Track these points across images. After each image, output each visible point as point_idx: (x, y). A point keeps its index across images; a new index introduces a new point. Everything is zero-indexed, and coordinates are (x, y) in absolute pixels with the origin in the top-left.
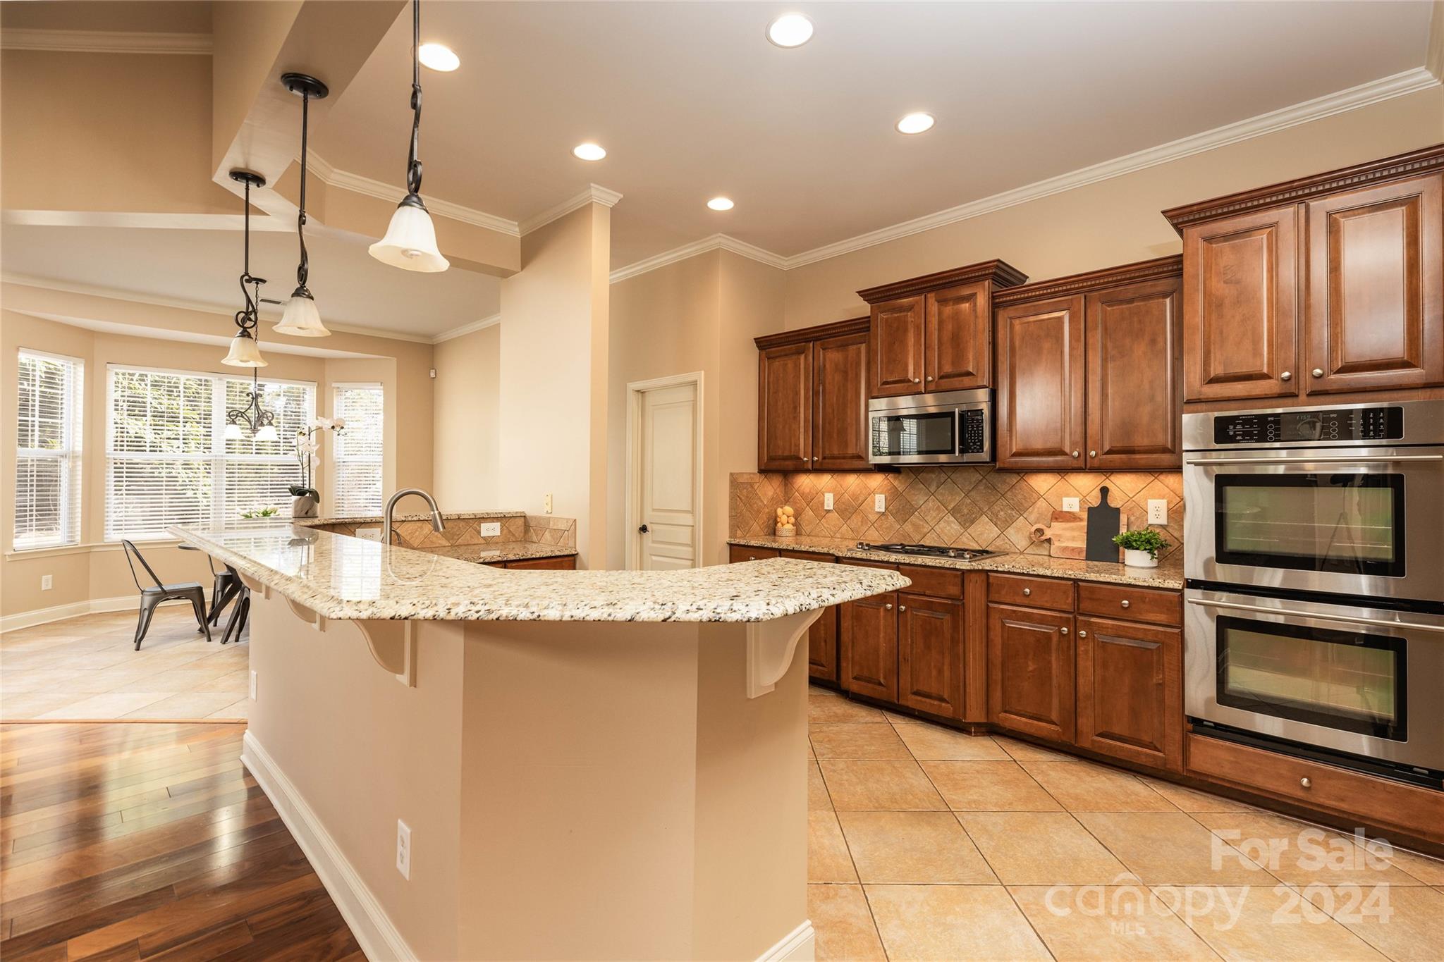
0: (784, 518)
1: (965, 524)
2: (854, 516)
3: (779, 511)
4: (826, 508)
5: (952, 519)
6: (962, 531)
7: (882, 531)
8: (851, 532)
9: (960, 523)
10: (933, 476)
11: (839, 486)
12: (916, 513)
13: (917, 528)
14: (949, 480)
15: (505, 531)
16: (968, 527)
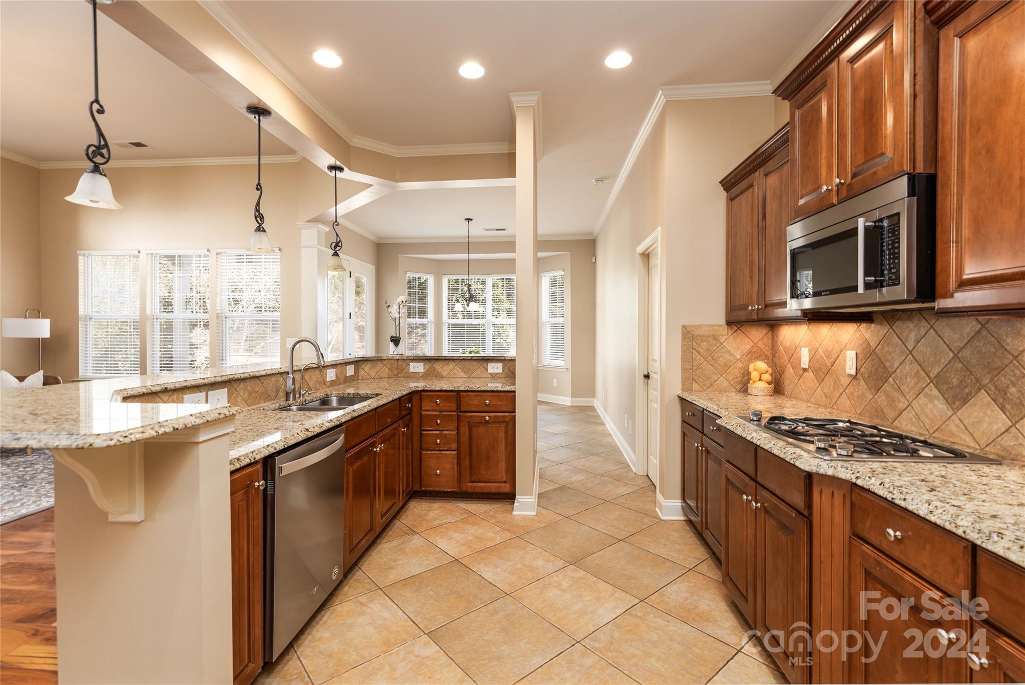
0: (755, 375)
1: (954, 403)
2: (827, 378)
3: (751, 367)
4: (802, 366)
5: (935, 392)
6: (950, 414)
7: (854, 400)
8: (824, 398)
9: (946, 401)
10: (911, 325)
11: (814, 339)
12: (890, 379)
13: (891, 400)
14: (932, 331)
15: (507, 370)
16: (958, 409)
